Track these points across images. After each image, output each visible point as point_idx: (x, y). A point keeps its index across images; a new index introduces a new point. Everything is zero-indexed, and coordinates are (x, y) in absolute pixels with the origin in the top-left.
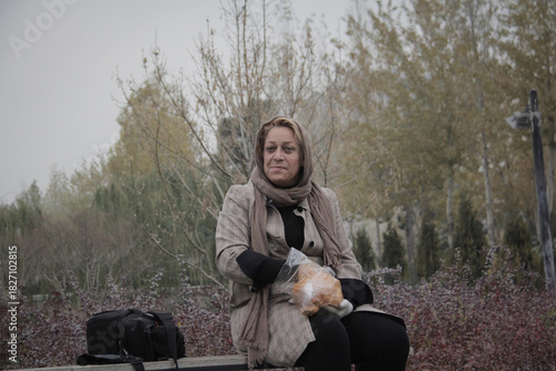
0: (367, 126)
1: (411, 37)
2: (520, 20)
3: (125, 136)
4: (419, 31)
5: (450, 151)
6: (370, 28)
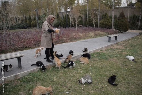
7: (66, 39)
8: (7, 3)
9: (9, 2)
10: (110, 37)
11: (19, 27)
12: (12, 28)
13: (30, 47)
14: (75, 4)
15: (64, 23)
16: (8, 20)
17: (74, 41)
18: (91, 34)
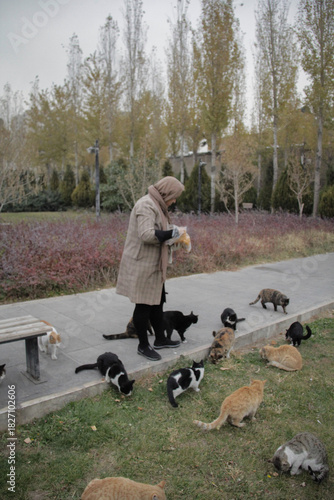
0: (35, 134)
1: (53, 104)
2: (91, 104)
4: (56, 102)
5: (64, 147)
6: (39, 99)
7: (201, 258)
9: (5, 120)
13: (69, 285)
14: (229, 131)
15: (187, 197)
17: (230, 269)
18: (294, 240)
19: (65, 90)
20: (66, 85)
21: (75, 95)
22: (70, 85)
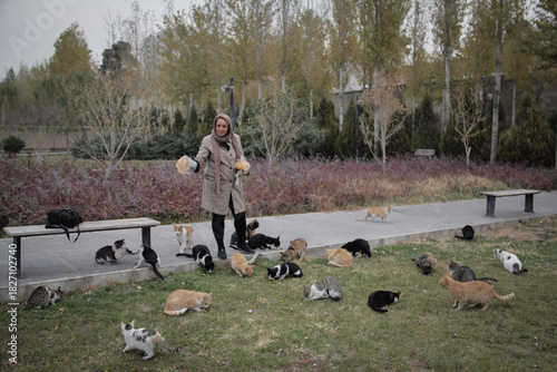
0: (170, 65)
1: (192, 29)
2: (236, 30)
3: (57, 53)
4: (195, 25)
5: (205, 81)
6: (174, 21)
8: (125, 49)
9: (133, 45)
10: (494, 197)
11: (164, 152)
12: (137, 153)
13: (186, 215)
16: (125, 125)
17: (351, 209)
19: (206, 12)
20: (207, 5)
21: (218, 18)
22: (212, 6)
